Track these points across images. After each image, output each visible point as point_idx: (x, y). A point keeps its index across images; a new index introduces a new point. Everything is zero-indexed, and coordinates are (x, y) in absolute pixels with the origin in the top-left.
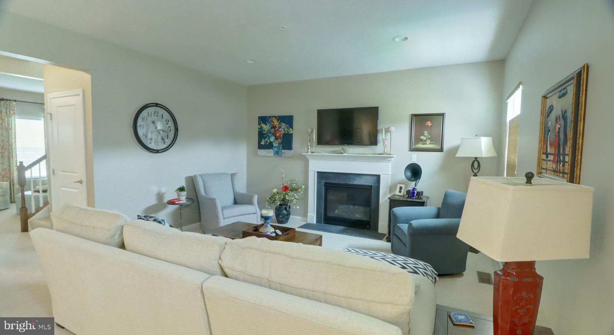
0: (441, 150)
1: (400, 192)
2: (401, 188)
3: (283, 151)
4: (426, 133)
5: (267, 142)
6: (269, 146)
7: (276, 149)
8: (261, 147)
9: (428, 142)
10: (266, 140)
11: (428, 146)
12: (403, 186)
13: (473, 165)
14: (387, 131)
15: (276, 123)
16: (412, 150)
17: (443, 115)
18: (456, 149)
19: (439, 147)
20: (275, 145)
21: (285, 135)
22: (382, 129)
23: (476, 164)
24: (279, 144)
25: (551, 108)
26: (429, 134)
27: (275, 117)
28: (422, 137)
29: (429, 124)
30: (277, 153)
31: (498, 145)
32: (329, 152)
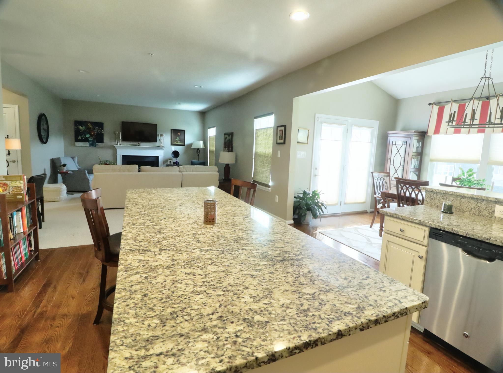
0: (184, 145)
1: (170, 163)
2: (170, 162)
3: (97, 143)
4: (178, 138)
5: (83, 137)
6: (86, 140)
7: (91, 142)
8: (77, 140)
9: (179, 141)
10: (83, 136)
11: (179, 143)
12: (171, 160)
13: (197, 150)
14: (161, 135)
15: (90, 126)
16: (172, 144)
17: (184, 131)
18: (191, 145)
19: (183, 144)
20: (90, 139)
21: (98, 134)
22: (159, 135)
23: (198, 150)
24: (93, 139)
25: (226, 138)
26: (179, 138)
27: (90, 122)
28: (176, 139)
29: (179, 134)
30: (92, 145)
31: (205, 144)
32: (130, 145)
